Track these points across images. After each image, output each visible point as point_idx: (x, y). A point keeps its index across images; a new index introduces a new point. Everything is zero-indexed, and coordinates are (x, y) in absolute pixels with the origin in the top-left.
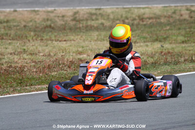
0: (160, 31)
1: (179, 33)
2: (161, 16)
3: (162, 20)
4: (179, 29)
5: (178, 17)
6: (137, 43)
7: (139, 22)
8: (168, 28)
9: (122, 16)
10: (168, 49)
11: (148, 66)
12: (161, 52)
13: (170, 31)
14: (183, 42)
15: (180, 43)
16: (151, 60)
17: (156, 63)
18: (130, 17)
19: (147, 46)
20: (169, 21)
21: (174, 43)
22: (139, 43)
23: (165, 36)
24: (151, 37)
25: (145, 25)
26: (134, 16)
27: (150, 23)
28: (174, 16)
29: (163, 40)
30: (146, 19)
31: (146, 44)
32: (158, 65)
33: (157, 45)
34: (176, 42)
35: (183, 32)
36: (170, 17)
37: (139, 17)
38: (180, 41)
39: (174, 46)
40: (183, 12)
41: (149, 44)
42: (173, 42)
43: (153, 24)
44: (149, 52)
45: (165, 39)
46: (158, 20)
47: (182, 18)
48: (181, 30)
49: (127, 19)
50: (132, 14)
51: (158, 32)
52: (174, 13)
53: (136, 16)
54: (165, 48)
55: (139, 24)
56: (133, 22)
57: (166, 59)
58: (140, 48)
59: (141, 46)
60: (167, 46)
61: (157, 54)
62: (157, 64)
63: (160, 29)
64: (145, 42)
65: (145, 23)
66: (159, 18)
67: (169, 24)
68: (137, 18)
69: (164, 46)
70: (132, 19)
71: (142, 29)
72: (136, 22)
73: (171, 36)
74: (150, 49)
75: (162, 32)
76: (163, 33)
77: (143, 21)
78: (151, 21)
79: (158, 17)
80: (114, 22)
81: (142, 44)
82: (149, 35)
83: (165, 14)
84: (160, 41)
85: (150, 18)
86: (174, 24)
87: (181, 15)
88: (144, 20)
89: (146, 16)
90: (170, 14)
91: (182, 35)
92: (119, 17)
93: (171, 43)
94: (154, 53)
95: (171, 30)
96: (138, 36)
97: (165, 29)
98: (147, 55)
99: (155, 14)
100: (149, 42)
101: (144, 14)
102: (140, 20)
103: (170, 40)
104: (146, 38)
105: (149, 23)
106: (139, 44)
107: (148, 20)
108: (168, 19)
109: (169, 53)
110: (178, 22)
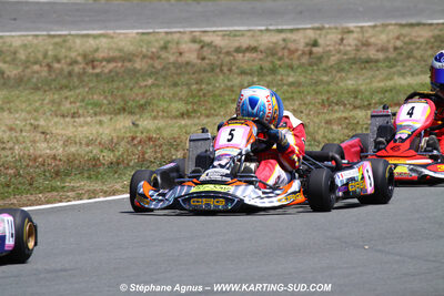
0: (131, 89)
1: (174, 94)
2: (134, 55)
3: (138, 65)
4: (175, 85)
5: (172, 59)
6: (79, 117)
7: (84, 69)
8: (150, 82)
9: (45, 56)
10: (148, 131)
11: (101, 170)
12: (133, 139)
13: (154, 90)
14: (182, 115)
15: (176, 117)
16: (108, 157)
17: (118, 164)
18: (66, 57)
19: (101, 123)
20: (154, 67)
21: (163, 117)
22: (83, 115)
23: (142, 102)
24: (110, 104)
25: (97, 75)
26: (73, 55)
27: (110, 71)
28: (164, 55)
29: (137, 110)
30: (101, 61)
31: (98, 118)
32: (125, 168)
33: (124, 122)
34: (167, 114)
35: (183, 92)
36: (154, 57)
37: (85, 56)
38: (175, 113)
39: (161, 123)
40: (184, 47)
41: (105, 119)
42: (161, 114)
43: (117, 74)
44: (105, 139)
45: (142, 107)
46: (128, 65)
47: (180, 60)
48: (179, 88)
49: (59, 61)
50: (70, 49)
51: (127, 92)
52: (165, 48)
53: (79, 55)
54: (141, 128)
55: (84, 73)
56: (71, 68)
57: (144, 153)
58: (85, 128)
59: (87, 123)
60: (147, 124)
61: (123, 143)
62: (121, 166)
63: (131, 85)
64: (96, 114)
65: (98, 70)
66: (130, 61)
67: (153, 73)
68: (79, 59)
69: (140, 123)
70: (68, 60)
71: (91, 85)
72: (77, 69)
73: (155, 101)
74: (107, 131)
75: (136, 90)
76: (137, 95)
77: (94, 68)
78: (111, 66)
79: (127, 58)
80: (27, 67)
81: (89, 119)
82: (106, 98)
83: (144, 50)
84: (131, 113)
85: (109, 60)
86: (164, 73)
87: (181, 54)
88: (96, 63)
89: (100, 55)
90: (154, 50)
91: (181, 99)
92: (40, 57)
93: (155, 118)
94: (115, 141)
95: (158, 86)
96: (83, 101)
97: (143, 84)
98: (100, 143)
99: (120, 50)
100: (105, 113)
101: (97, 50)
102: (87, 64)
103: (153, 111)
104: (100, 106)
105: (106, 71)
106: (82, 119)
107: (104, 63)
108: (150, 62)
109: (150, 139)
110: (173, 70)
